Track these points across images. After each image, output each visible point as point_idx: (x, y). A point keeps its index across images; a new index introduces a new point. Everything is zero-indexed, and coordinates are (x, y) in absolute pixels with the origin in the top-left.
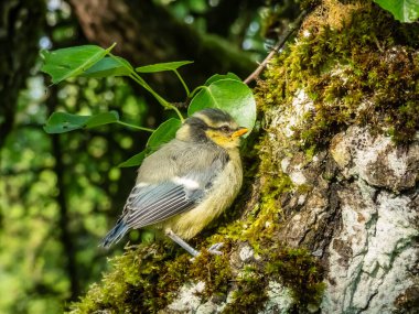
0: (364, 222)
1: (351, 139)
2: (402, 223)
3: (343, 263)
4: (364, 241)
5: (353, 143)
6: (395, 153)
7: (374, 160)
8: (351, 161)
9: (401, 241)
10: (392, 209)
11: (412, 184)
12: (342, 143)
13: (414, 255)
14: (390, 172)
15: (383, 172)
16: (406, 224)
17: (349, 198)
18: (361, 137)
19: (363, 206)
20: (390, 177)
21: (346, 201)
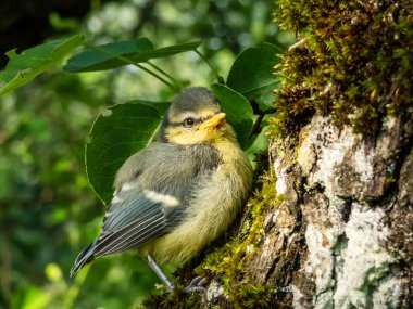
0: (328, 247)
1: (317, 132)
2: (370, 246)
3: (305, 304)
4: (329, 273)
5: (319, 138)
6: (362, 150)
7: (340, 160)
8: (315, 164)
9: (372, 270)
10: (360, 227)
11: (380, 191)
12: (308, 139)
13: (397, 288)
14: (357, 176)
15: (348, 177)
16: (376, 247)
17: (313, 215)
18: (327, 130)
19: (329, 224)
20: (357, 184)
21: (309, 218)
